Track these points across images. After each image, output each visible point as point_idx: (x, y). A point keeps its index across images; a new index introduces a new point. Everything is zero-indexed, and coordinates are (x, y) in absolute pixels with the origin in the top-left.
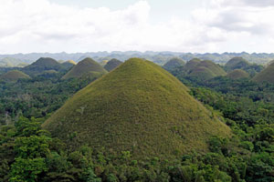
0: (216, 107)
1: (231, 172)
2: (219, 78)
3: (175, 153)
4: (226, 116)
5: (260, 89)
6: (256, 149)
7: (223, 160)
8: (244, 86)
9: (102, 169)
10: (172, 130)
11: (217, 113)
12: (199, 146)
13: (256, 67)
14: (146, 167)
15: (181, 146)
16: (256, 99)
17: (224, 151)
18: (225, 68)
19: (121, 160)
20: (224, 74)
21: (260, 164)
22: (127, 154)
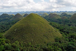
0: (57, 28)
1: (62, 48)
2: (59, 19)
3: (45, 43)
4: (60, 31)
5: (71, 22)
6: (69, 41)
7: (60, 44)
8: (66, 21)
9: (22, 48)
10: (44, 35)
11: (58, 30)
12: (52, 40)
13: (70, 16)
14: (36, 47)
15: (46, 41)
16: (70, 25)
17: (60, 42)
18: (60, 16)
19: (28, 46)
20: (60, 18)
21: (71, 45)
22: (30, 43)
